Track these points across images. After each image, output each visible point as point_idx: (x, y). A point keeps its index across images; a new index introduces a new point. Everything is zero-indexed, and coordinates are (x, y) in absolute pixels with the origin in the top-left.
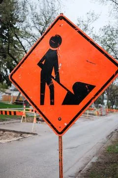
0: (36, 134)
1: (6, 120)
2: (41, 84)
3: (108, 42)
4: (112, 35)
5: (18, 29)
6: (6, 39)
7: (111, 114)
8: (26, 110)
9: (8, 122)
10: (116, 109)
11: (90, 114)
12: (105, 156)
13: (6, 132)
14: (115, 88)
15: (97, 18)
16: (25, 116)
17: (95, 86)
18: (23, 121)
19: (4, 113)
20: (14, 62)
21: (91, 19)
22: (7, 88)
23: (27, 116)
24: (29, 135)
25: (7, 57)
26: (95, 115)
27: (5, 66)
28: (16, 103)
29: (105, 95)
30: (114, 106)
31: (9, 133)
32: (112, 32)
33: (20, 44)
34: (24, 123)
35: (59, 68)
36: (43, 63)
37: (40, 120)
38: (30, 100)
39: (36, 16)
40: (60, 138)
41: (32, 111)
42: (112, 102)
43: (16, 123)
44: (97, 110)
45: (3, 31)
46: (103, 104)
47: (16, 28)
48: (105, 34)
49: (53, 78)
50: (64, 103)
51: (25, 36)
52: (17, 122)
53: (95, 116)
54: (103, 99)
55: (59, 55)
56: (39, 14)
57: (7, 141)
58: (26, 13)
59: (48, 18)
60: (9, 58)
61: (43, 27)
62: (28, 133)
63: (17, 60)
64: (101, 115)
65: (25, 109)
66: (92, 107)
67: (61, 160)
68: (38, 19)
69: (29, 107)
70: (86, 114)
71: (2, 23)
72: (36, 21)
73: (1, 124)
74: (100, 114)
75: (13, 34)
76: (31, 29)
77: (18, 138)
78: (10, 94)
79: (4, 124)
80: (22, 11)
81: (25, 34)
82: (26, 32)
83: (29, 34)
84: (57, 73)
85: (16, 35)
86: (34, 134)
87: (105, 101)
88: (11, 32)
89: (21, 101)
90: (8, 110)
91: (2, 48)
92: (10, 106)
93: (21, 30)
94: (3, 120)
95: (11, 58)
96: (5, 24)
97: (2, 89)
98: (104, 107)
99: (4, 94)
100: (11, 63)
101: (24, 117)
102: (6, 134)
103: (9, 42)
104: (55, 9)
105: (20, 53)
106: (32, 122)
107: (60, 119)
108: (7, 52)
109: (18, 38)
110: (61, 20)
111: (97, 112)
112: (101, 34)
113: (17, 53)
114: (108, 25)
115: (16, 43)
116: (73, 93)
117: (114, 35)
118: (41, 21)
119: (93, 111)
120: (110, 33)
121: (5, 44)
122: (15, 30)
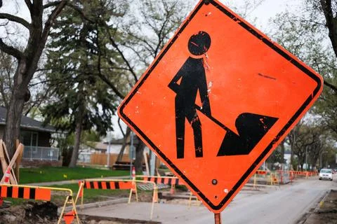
0: (159, 223)
1: (101, 199)
2: (177, 120)
4: (293, 29)
5: (116, 29)
6: (93, 48)
8: (137, 179)
9: (104, 202)
10: (308, 170)
11: (259, 182)
13: (102, 222)
14: (305, 131)
16: (135, 190)
17: (276, 119)
18: (133, 200)
19: (96, 187)
20: (109, 91)
22: (98, 140)
23: (139, 190)
25: (98, 83)
26: (269, 184)
27: (94, 99)
28: (118, 168)
29: (285, 144)
30: (305, 166)
31: (107, 222)
32: (292, 24)
33: (119, 57)
34: (134, 203)
35: (208, 91)
37: (164, 197)
38: (157, 150)
39: (147, 4)
40: (218, 216)
41: (149, 179)
42: (300, 157)
43: (120, 205)
44: (272, 173)
45: (88, 35)
46: (283, 161)
47: (110, 27)
48: (280, 28)
50: (221, 153)
51: (129, 42)
52: (122, 202)
53: (269, 186)
54: (283, 152)
55: (207, 66)
59: (170, 6)
60: (100, 83)
61: (162, 22)
62: (143, 222)
63: (116, 86)
64: (281, 183)
65: (134, 178)
66: (262, 168)
68: (152, 9)
69: (142, 174)
70: (252, 182)
71: (86, 19)
72: (148, 13)
73: (91, 207)
74: (278, 181)
75: (106, 39)
76: (140, 28)
78: (104, 151)
79: (97, 206)
81: (129, 38)
82: (130, 34)
83: (136, 37)
85: (111, 40)
86: (156, 223)
87: (287, 157)
88: (103, 35)
89: (125, 163)
90: (103, 179)
91: (87, 66)
92: (106, 174)
93: (119, 30)
94: (96, 200)
95: (104, 83)
96: (90, 22)
97: (88, 142)
98: (286, 167)
99: (93, 151)
100: (104, 93)
101: (133, 193)
103: (100, 54)
105: (121, 74)
106: (151, 201)
107: (215, 183)
108: (96, 72)
109: (115, 46)
110: (207, 4)
111: (274, 176)
112: (273, 30)
113: (115, 73)
114: (284, 12)
115: (112, 54)
116: (237, 133)
117: (298, 29)
118: (158, 12)
119: (264, 175)
120: (289, 26)
121: (91, 59)
122: (110, 31)
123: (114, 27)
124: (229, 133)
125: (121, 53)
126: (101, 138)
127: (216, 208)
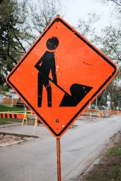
0: (38, 137)
1: (7, 123)
3: (110, 43)
4: (114, 35)
5: (18, 30)
6: (5, 40)
7: (114, 115)
8: (27, 113)
9: (8, 125)
10: (119, 110)
11: (93, 116)
12: (108, 158)
13: (6, 136)
15: (98, 19)
17: (92, 88)
18: (25, 124)
19: (4, 116)
20: (14, 64)
21: (93, 20)
23: (28, 119)
24: (30, 138)
25: (8, 59)
27: (5, 69)
28: (17, 106)
29: (108, 96)
30: (118, 108)
31: (9, 136)
32: (114, 32)
33: (20, 46)
34: (25, 126)
36: (40, 65)
37: (41, 123)
38: (27, 102)
39: (36, 17)
40: (58, 140)
41: (33, 113)
42: (115, 103)
44: (100, 111)
45: (3, 33)
46: (106, 105)
47: (15, 29)
48: (107, 34)
49: (50, 80)
50: (61, 105)
51: (25, 38)
52: (18, 125)
53: (98, 118)
55: (56, 56)
56: (39, 15)
57: (7, 144)
58: (26, 14)
59: (48, 19)
60: (9, 60)
61: (44, 28)
62: (29, 136)
64: (105, 117)
65: (26, 112)
66: (95, 109)
67: (59, 162)
68: (38, 20)
70: (89, 116)
71: (2, 24)
72: (36, 23)
73: (2, 128)
74: (103, 115)
75: (13, 36)
76: (31, 31)
77: (19, 141)
78: (11, 97)
79: (5, 127)
80: (21, 13)
81: (25, 36)
82: (27, 34)
83: (29, 36)
84: (54, 75)
85: (16, 36)
86: (36, 137)
87: (109, 103)
88: (11, 33)
89: (22, 104)
90: (8, 113)
91: (2, 50)
92: (11, 109)
93: (21, 31)
94: (4, 123)
95: (11, 60)
96: (4, 26)
97: (2, 92)
98: (108, 108)
99: (5, 97)
100: (11, 65)
101: (25, 120)
102: (6, 137)
103: (9, 44)
104: (56, 10)
105: (20, 55)
106: (34, 125)
107: (57, 121)
108: (7, 54)
109: (18, 40)
110: (58, 21)
112: (103, 35)
113: (18, 55)
114: (110, 26)
115: (16, 44)
116: (71, 95)
117: (117, 36)
118: (42, 22)
119: (96, 112)
120: (112, 33)
121: (4, 46)
122: (15, 31)
123: (18, 29)
124: (66, 94)
125: (21, 44)
126: (9, 90)
127: (58, 135)
